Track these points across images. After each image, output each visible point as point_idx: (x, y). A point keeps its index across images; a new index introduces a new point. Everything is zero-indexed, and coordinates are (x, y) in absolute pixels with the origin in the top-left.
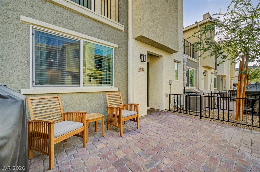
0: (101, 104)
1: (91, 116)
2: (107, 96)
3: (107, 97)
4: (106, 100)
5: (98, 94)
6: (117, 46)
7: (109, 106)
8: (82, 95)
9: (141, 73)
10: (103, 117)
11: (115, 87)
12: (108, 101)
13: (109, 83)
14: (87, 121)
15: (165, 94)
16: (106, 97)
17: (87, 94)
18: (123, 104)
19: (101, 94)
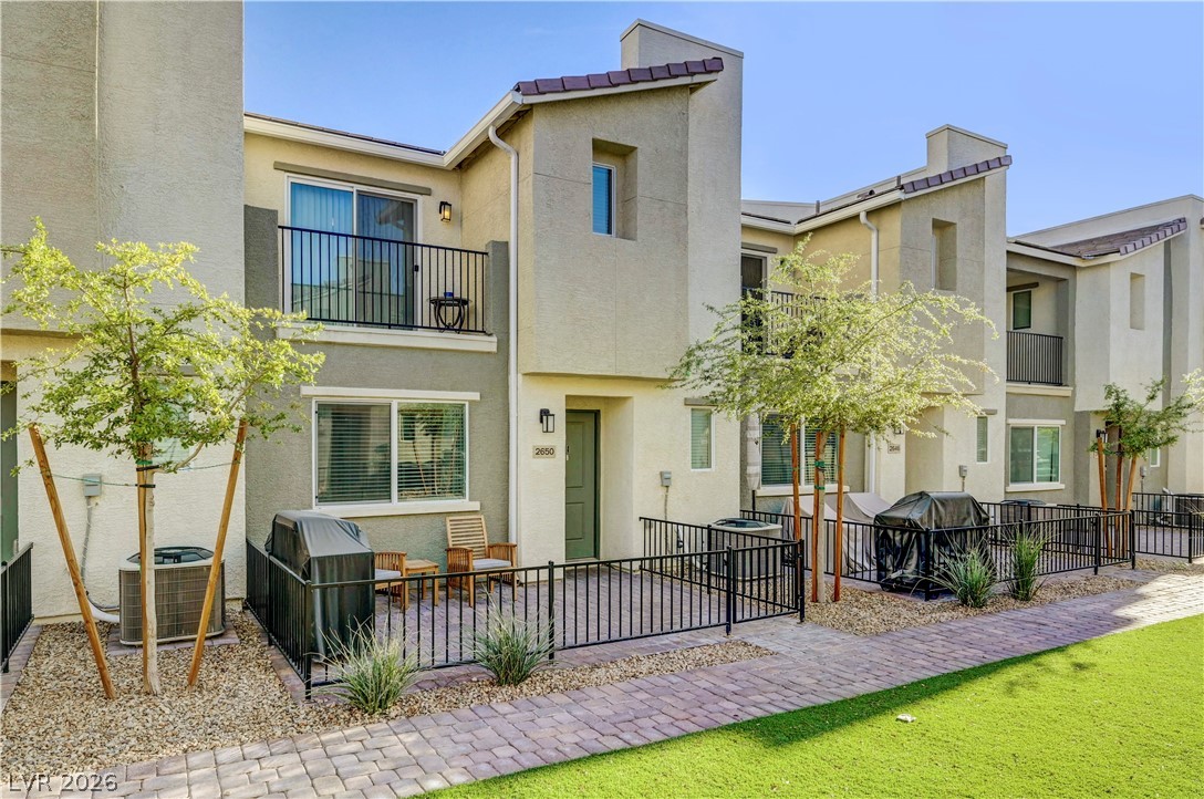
0: (435, 543)
1: (414, 564)
2: (448, 524)
3: (449, 527)
4: (446, 535)
5: (429, 519)
6: (476, 396)
7: (451, 546)
8: (395, 520)
9: (543, 461)
10: (436, 567)
11: (470, 500)
12: (450, 536)
13: (458, 490)
14: (407, 570)
15: (641, 518)
16: (445, 526)
17: (406, 519)
18: (486, 544)
19: (437, 518)
